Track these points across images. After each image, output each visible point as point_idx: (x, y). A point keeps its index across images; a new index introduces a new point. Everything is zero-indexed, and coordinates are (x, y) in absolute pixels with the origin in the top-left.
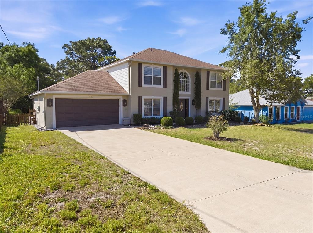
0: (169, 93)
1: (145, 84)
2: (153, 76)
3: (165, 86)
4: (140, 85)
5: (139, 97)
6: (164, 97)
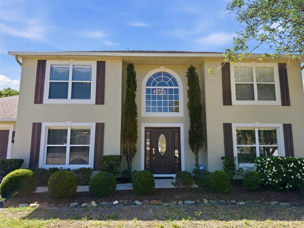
1: (50, 97)
2: (70, 82)
3: (100, 100)
4: (39, 99)
5: (34, 124)
6: (97, 124)
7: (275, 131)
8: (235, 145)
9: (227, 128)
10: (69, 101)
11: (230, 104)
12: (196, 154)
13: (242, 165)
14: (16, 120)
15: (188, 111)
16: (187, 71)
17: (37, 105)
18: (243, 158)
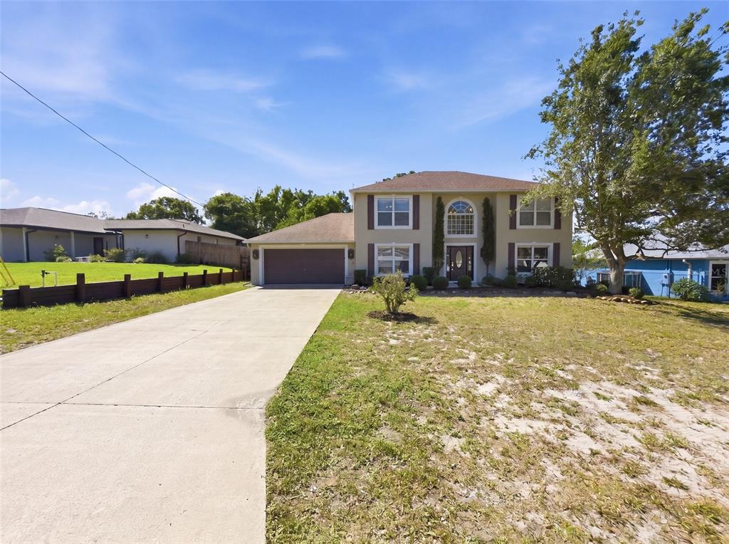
0: (425, 236)
2: (393, 212)
3: (416, 226)
4: (371, 226)
5: (369, 245)
6: (414, 245)
7: (547, 249)
8: (516, 259)
9: (511, 246)
10: (393, 227)
11: (515, 228)
12: (487, 266)
13: (520, 273)
15: (482, 234)
16: (482, 201)
17: (370, 230)
18: (521, 268)
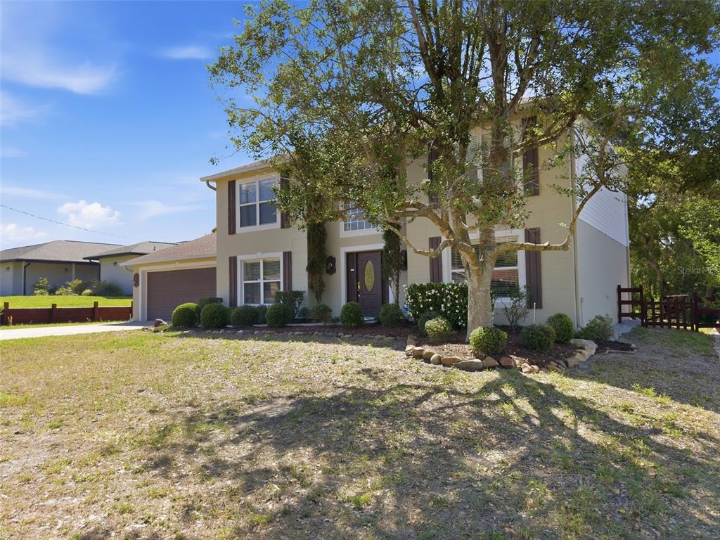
1: (241, 225)
2: (257, 204)
3: (286, 222)
4: (232, 231)
5: (230, 258)
6: (284, 253)
8: (447, 270)
9: (435, 243)
10: (258, 227)
14: (215, 255)
17: (231, 236)
